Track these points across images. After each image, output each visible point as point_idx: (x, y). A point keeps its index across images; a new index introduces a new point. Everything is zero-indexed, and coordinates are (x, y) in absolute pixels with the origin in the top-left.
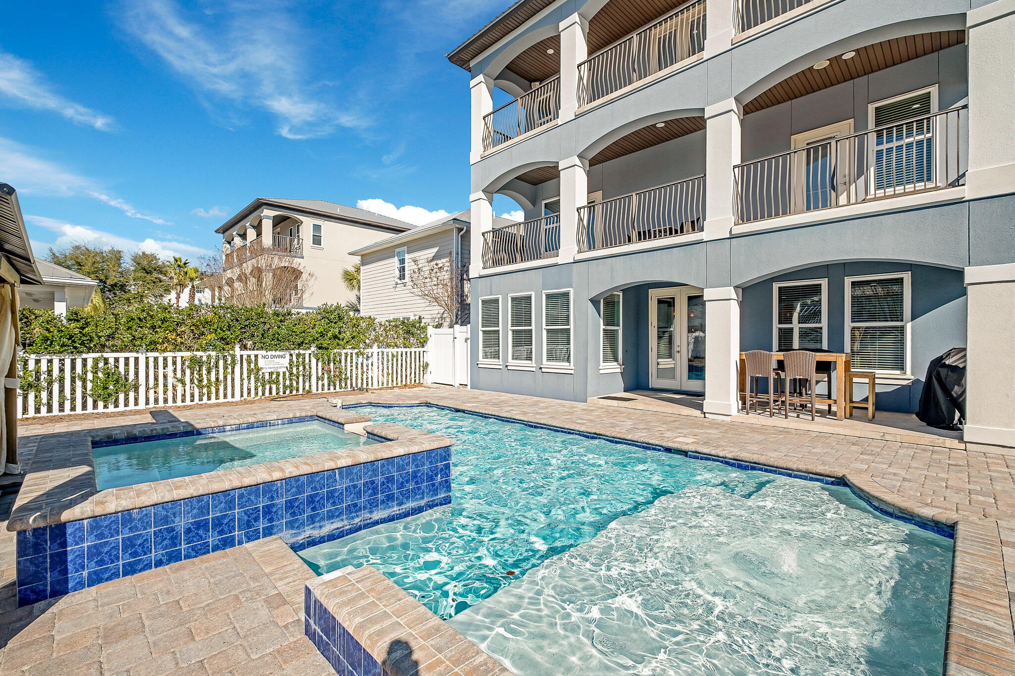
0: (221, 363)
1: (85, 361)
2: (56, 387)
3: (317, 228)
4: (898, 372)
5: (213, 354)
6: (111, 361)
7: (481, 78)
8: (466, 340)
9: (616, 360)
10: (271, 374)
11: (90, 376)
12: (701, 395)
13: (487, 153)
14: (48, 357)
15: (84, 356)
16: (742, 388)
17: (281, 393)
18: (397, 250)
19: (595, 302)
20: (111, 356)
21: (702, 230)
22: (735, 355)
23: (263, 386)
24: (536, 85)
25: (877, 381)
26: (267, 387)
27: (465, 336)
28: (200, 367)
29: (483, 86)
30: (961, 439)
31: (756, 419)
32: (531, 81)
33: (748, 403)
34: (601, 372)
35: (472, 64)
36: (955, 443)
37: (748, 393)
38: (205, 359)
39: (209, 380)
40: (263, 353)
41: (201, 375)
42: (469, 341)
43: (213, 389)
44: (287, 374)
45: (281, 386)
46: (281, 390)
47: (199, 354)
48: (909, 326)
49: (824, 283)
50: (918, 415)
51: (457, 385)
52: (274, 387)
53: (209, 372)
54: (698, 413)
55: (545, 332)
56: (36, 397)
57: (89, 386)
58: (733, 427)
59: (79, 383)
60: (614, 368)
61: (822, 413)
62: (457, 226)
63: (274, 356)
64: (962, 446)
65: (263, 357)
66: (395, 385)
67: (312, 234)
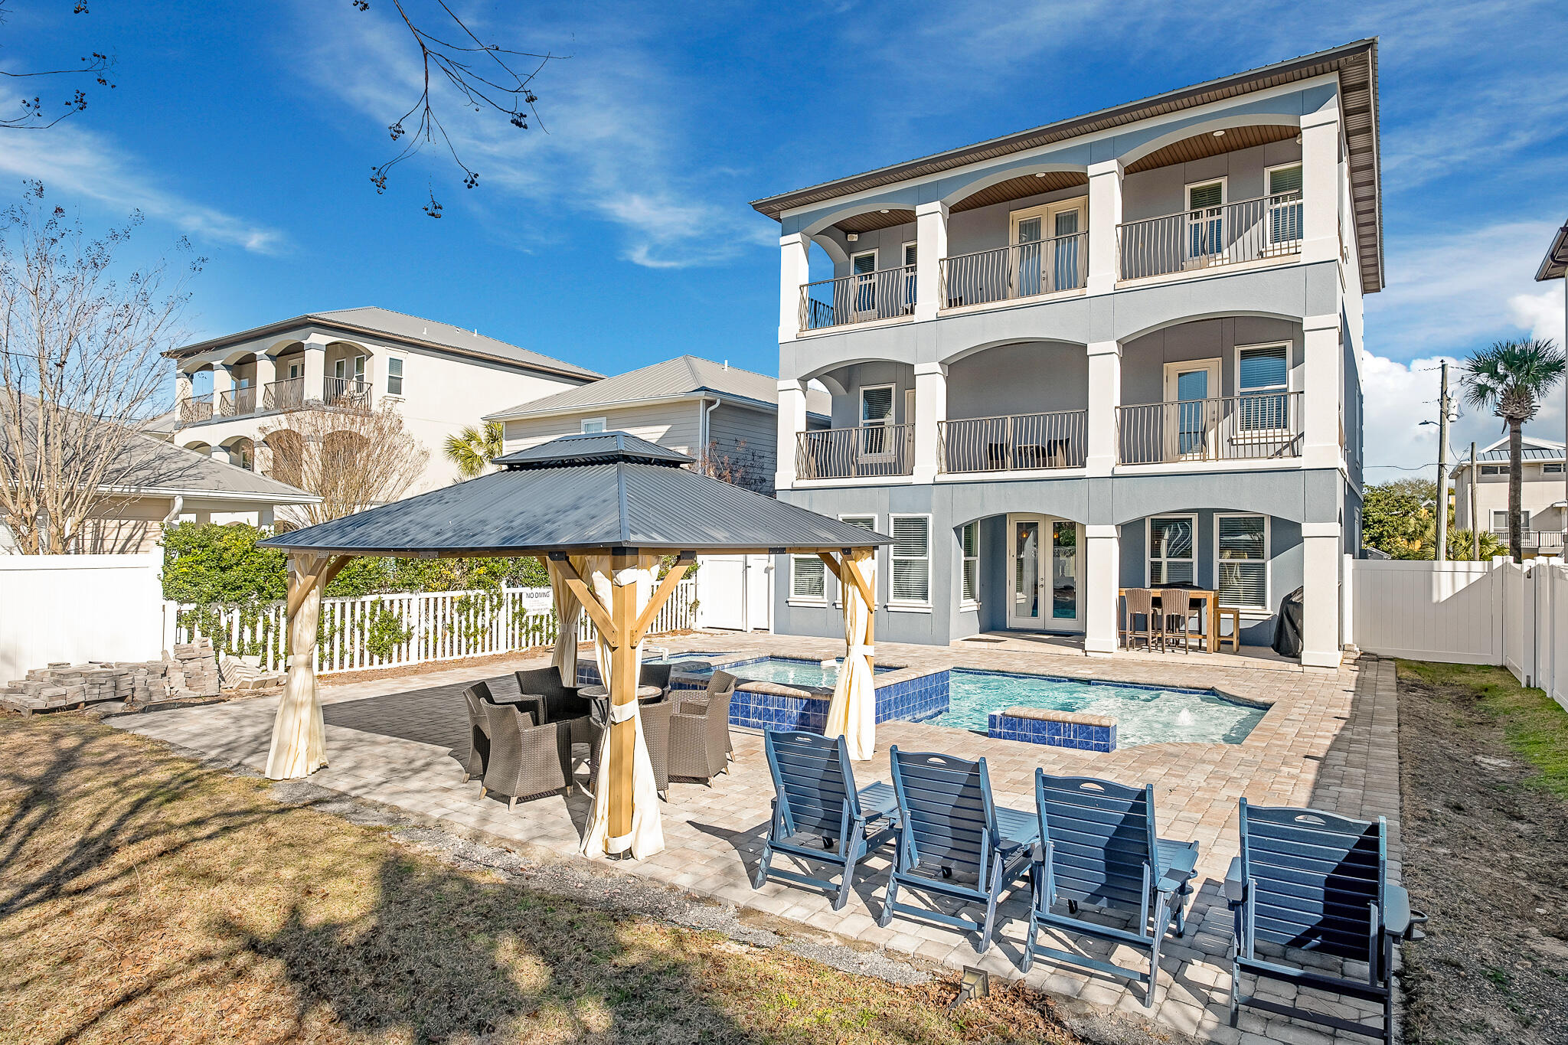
0: (487, 603)
1: (363, 603)
2: (337, 636)
3: (395, 365)
4: (1260, 607)
5: (482, 592)
6: (387, 604)
7: (797, 237)
8: (767, 570)
9: (973, 596)
10: (535, 617)
11: (367, 624)
12: (1083, 635)
13: (806, 334)
14: (332, 601)
15: (364, 598)
16: (1122, 625)
17: (544, 643)
18: (584, 421)
19: (957, 530)
20: (387, 598)
21: (1084, 465)
22: (1115, 592)
23: (527, 633)
24: (854, 238)
25: (1241, 616)
26: (531, 635)
27: (765, 564)
28: (469, 609)
29: (800, 246)
30: (1300, 664)
31: (1135, 655)
32: (847, 232)
33: (1128, 640)
34: (962, 610)
35: (783, 215)
36: (1294, 667)
37: (1128, 632)
38: (472, 599)
39: (476, 627)
40: (526, 590)
41: (467, 620)
42: (772, 572)
43: (479, 638)
44: (551, 618)
45: (544, 634)
46: (545, 638)
47: (470, 592)
48: (1269, 564)
49: (1195, 517)
50: (1273, 647)
51: (750, 629)
52: (538, 634)
53: (476, 617)
54: (1078, 652)
55: (892, 563)
56: (320, 649)
57: (367, 635)
58: (1115, 664)
59: (357, 632)
60: (971, 605)
61: (1194, 649)
62: (706, 398)
63: (538, 595)
64: (1301, 669)
65: (529, 596)
66: (664, 631)
67: (387, 374)
